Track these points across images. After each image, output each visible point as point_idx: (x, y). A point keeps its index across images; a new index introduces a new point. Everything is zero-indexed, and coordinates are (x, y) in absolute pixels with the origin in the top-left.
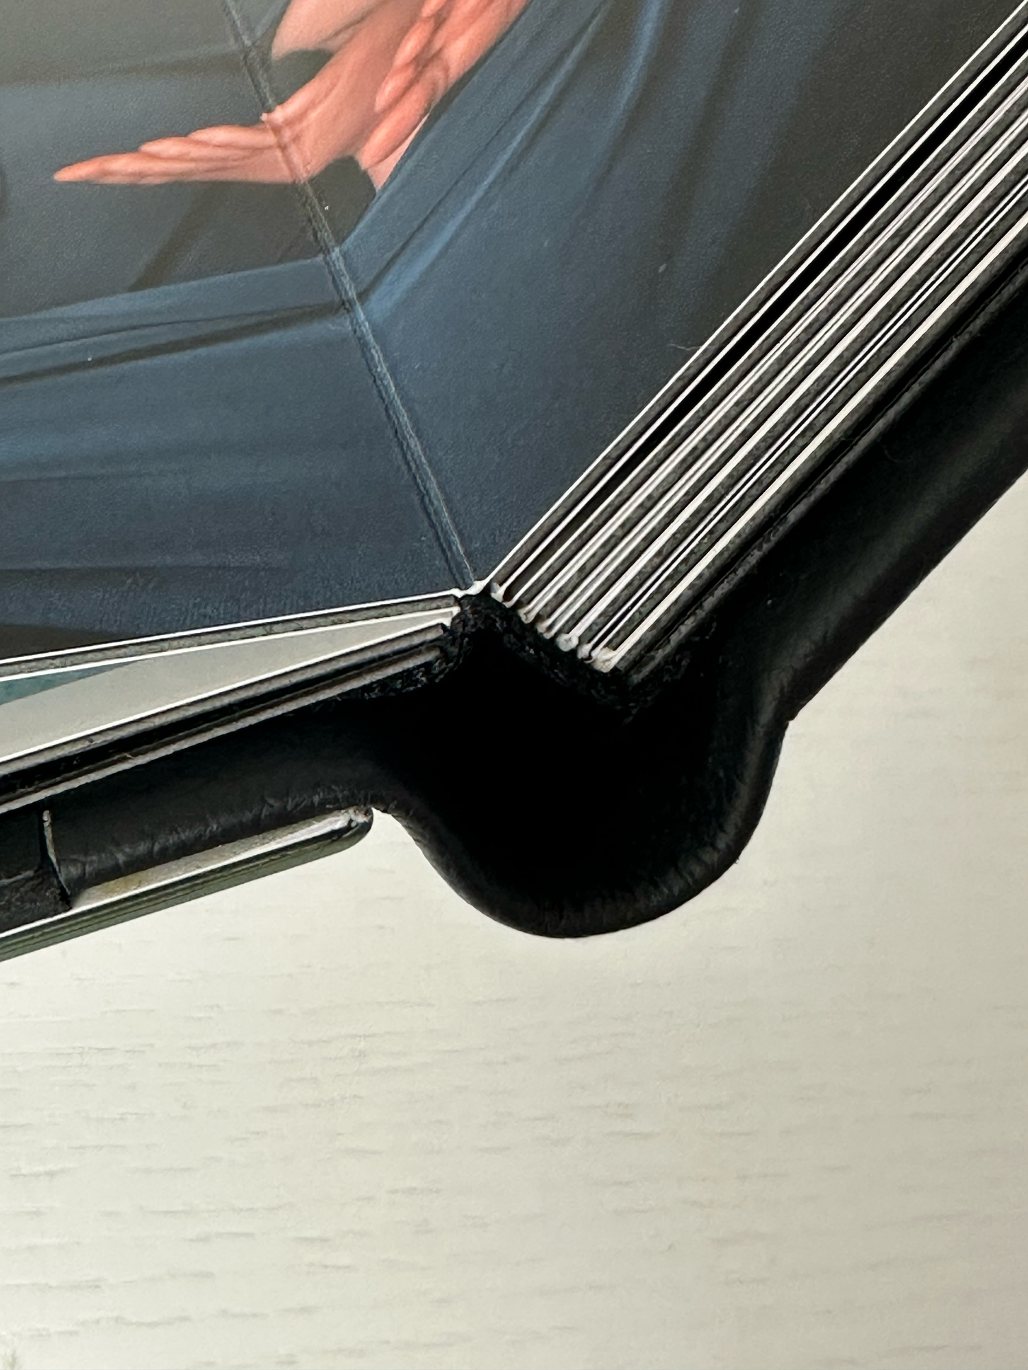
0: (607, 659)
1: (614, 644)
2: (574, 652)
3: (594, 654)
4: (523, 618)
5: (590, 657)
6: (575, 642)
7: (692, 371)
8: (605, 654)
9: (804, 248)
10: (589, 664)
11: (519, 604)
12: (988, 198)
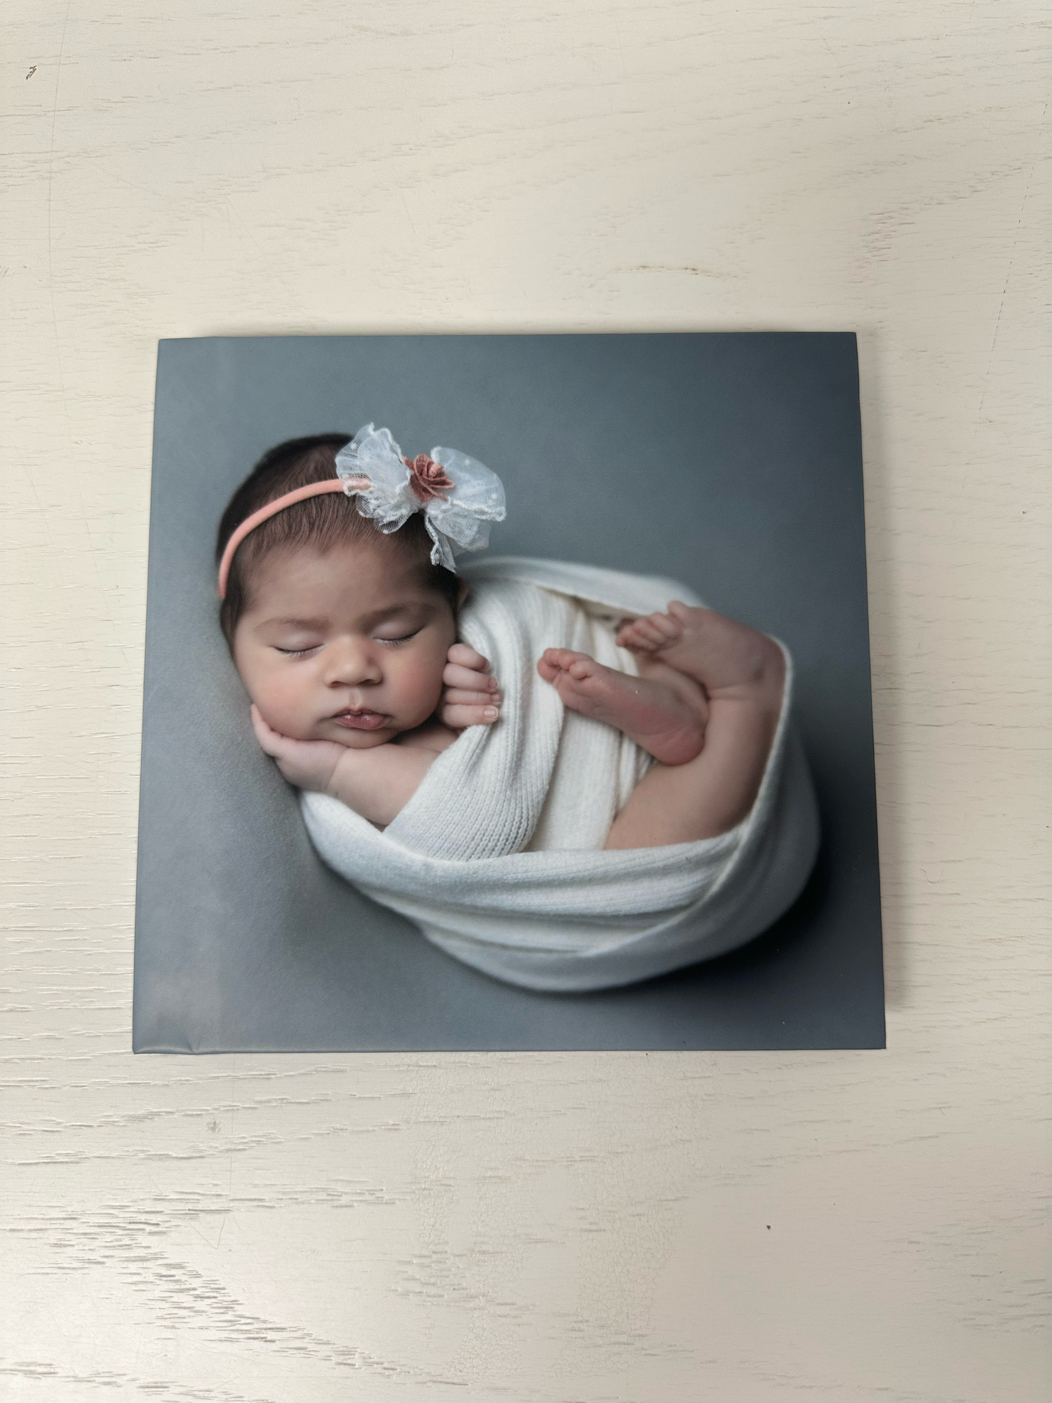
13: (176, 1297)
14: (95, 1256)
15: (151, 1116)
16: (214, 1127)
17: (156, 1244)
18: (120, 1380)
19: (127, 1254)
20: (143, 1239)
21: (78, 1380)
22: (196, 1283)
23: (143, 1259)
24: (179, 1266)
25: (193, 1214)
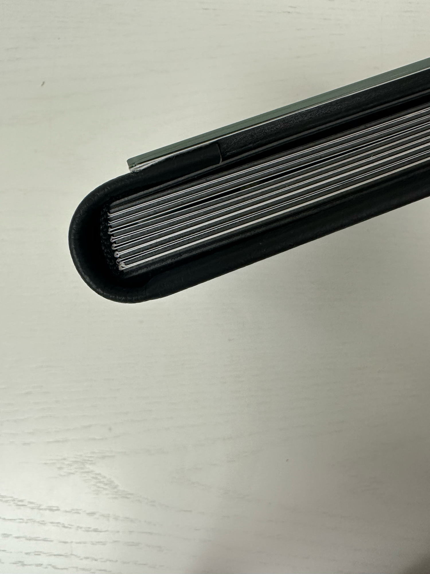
0: (123, 266)
1: (127, 263)
2: (117, 258)
3: (121, 263)
4: (111, 240)
5: (119, 263)
6: (118, 256)
7: (185, 202)
8: (123, 265)
9: (224, 188)
10: (118, 265)
11: (113, 235)
12: (266, 205)
13: (98, 485)
14: (72, 471)
15: (90, 426)
16: (110, 429)
17: (91, 467)
18: (80, 512)
19: (82, 471)
20: (88, 466)
21: (66, 512)
22: (105, 480)
23: (88, 472)
24: (99, 474)
25: (103, 457)
